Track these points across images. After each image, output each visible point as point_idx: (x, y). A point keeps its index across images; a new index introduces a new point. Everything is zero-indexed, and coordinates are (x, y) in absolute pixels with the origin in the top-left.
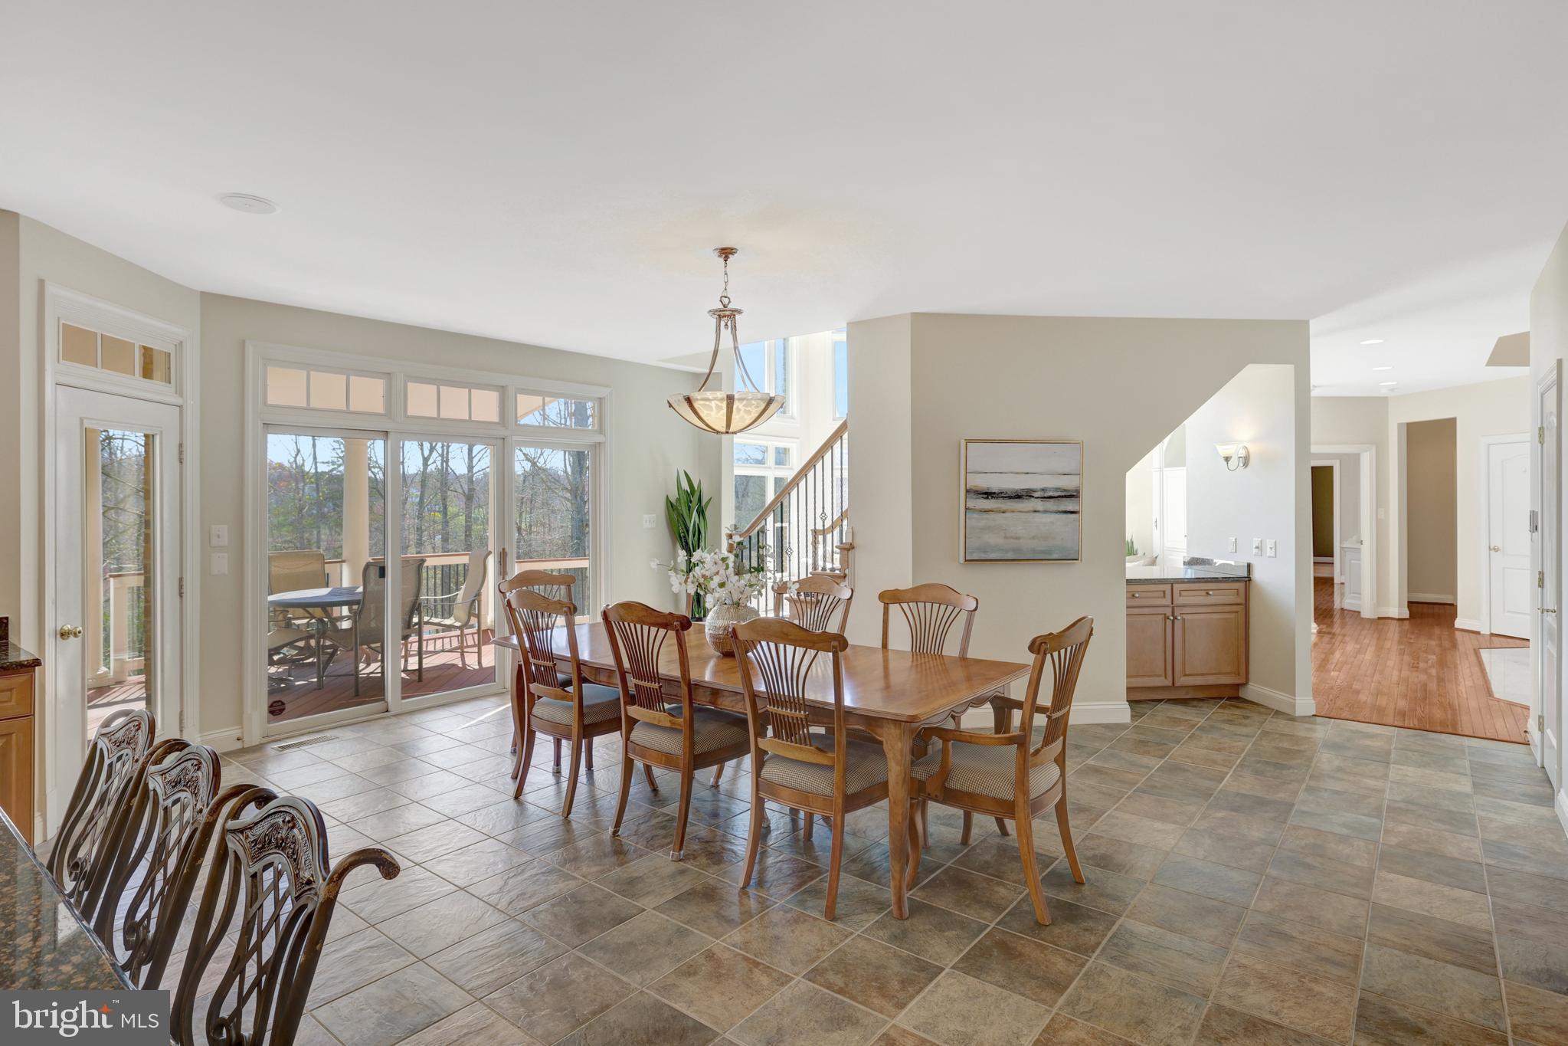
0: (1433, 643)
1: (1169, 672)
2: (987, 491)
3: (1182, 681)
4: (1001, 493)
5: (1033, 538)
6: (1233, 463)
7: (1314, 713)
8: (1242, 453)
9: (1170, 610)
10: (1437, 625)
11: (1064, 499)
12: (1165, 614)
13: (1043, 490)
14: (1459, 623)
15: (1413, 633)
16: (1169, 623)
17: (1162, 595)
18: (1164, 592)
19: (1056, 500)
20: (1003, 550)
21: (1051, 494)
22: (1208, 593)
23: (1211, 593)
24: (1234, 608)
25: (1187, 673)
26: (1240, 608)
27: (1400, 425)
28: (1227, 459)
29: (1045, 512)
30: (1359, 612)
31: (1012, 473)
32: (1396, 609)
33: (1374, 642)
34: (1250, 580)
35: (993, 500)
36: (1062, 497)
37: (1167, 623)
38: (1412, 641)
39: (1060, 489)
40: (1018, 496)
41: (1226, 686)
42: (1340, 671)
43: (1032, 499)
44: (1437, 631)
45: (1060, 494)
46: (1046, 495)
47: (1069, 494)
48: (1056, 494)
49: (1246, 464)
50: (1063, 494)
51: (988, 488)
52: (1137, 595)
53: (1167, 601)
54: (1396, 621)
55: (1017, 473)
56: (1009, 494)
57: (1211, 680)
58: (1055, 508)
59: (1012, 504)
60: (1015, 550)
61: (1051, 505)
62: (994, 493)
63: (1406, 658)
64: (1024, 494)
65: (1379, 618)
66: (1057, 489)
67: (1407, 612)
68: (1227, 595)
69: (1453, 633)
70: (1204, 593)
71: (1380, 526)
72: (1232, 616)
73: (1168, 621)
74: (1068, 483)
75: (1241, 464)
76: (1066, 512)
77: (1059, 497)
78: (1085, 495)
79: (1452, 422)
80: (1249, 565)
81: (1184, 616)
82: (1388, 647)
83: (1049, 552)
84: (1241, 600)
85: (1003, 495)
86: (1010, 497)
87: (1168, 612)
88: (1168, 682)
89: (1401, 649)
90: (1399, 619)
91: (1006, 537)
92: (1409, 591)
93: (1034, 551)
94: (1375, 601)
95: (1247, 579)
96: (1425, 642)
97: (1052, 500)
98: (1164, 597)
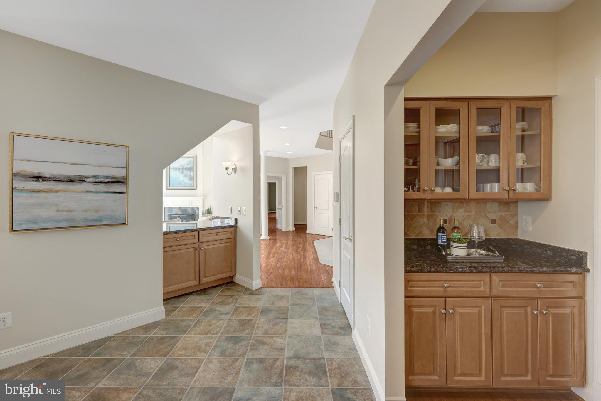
0: (301, 240)
1: (197, 278)
2: (37, 175)
3: (205, 280)
4: (53, 177)
5: (86, 211)
6: (230, 171)
7: (261, 287)
8: (234, 167)
9: (198, 244)
10: (302, 232)
11: (114, 184)
12: (195, 248)
13: (95, 177)
14: (308, 231)
15: (296, 236)
16: (197, 252)
17: (194, 238)
18: (194, 236)
19: (107, 184)
20: (55, 221)
21: (102, 180)
22: (217, 234)
23: (218, 234)
24: (229, 240)
25: (207, 276)
26: (232, 240)
27: (293, 168)
28: (227, 169)
29: (97, 192)
30: (282, 229)
31: (65, 163)
32: (291, 228)
33: (285, 241)
34: (236, 226)
35: (45, 183)
36: (112, 182)
37: (196, 252)
38: (296, 240)
39: (110, 177)
40: (70, 180)
41: (226, 278)
42: (274, 258)
43: (85, 183)
44: (302, 234)
45: (110, 180)
46: (97, 180)
47: (117, 180)
48: (106, 180)
49: (235, 172)
50: (113, 180)
51: (39, 173)
52: (179, 239)
53: (196, 240)
54: (291, 232)
55: (69, 164)
56: (62, 178)
57: (219, 276)
58: (106, 190)
59: (64, 186)
60: (67, 220)
61: (101, 187)
62: (46, 177)
63: (294, 247)
64: (76, 179)
65: (287, 231)
66: (107, 177)
67: (294, 228)
68: (226, 235)
69: (306, 235)
70: (215, 234)
71: (287, 201)
72: (229, 244)
73: (196, 251)
74: (119, 173)
75: (233, 172)
76: (115, 193)
77: (108, 182)
78: (131, 181)
79: (306, 167)
80: (236, 219)
81: (206, 247)
82: (289, 243)
83: (101, 220)
84: (233, 236)
85: (55, 179)
86: (62, 181)
87: (197, 246)
88: (197, 283)
89: (293, 244)
90: (292, 231)
91: (58, 211)
92: (295, 221)
93: (86, 220)
94: (286, 226)
95: (235, 226)
96: (299, 240)
97: (103, 184)
98: (195, 238)
